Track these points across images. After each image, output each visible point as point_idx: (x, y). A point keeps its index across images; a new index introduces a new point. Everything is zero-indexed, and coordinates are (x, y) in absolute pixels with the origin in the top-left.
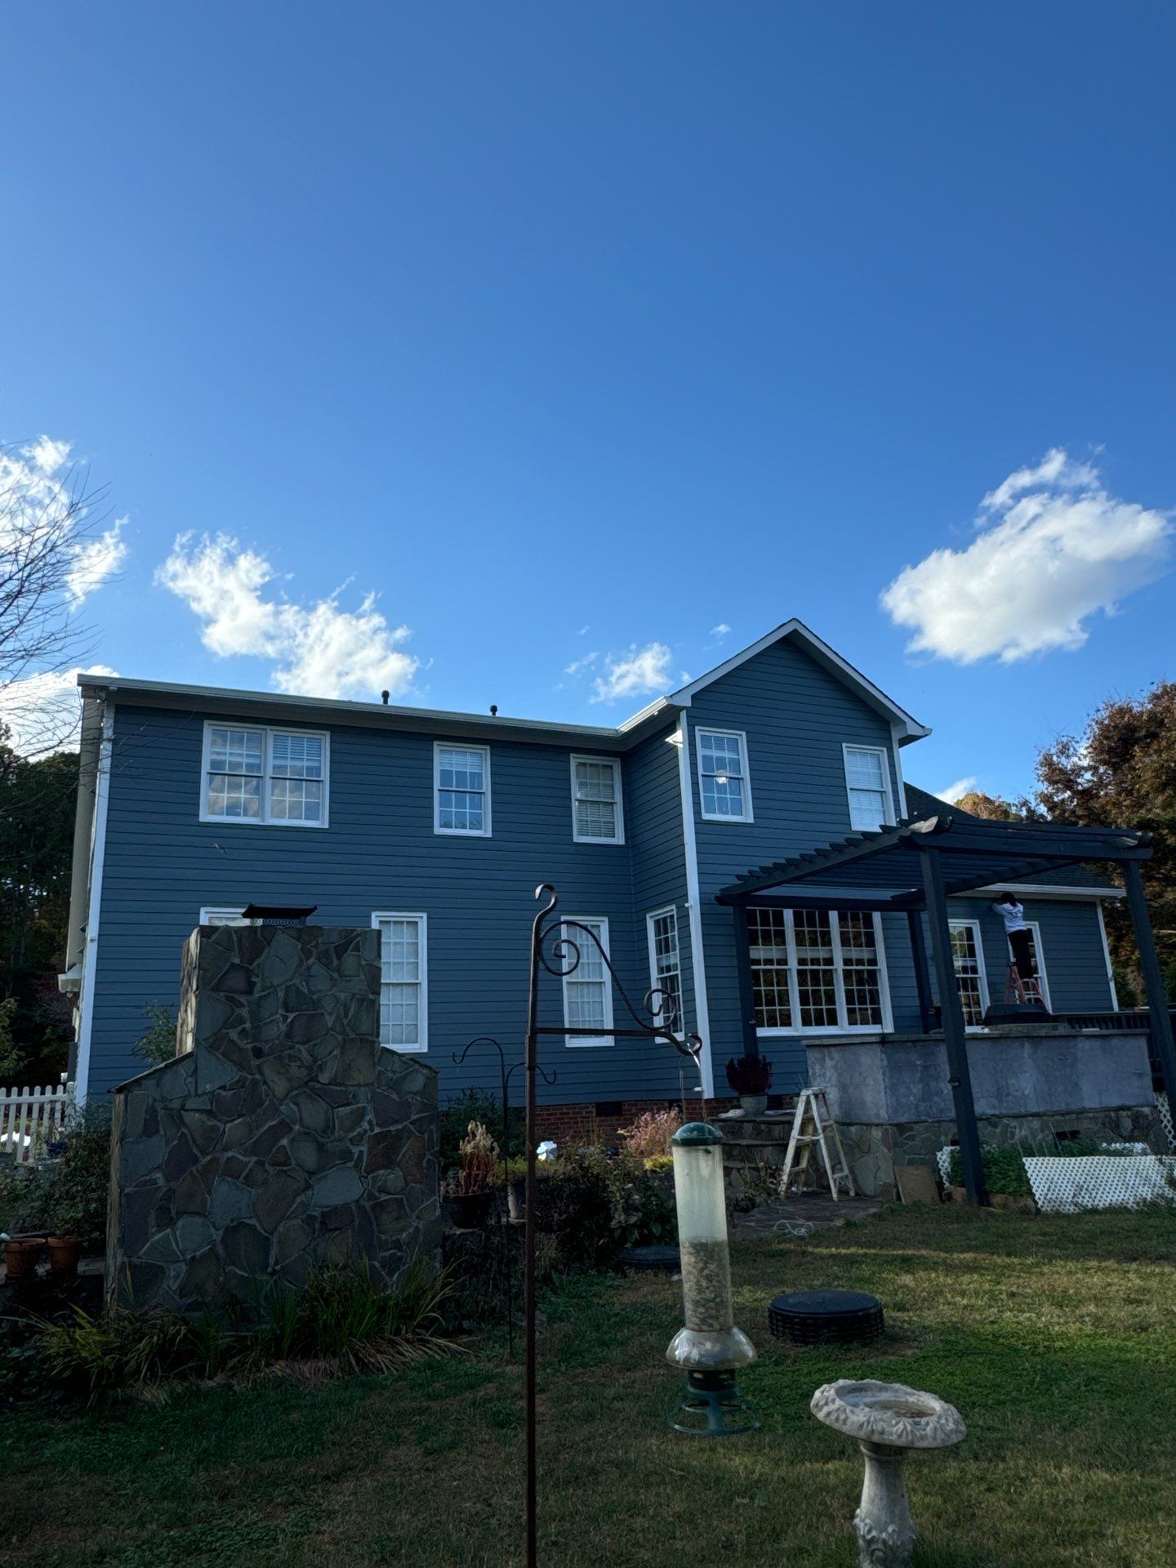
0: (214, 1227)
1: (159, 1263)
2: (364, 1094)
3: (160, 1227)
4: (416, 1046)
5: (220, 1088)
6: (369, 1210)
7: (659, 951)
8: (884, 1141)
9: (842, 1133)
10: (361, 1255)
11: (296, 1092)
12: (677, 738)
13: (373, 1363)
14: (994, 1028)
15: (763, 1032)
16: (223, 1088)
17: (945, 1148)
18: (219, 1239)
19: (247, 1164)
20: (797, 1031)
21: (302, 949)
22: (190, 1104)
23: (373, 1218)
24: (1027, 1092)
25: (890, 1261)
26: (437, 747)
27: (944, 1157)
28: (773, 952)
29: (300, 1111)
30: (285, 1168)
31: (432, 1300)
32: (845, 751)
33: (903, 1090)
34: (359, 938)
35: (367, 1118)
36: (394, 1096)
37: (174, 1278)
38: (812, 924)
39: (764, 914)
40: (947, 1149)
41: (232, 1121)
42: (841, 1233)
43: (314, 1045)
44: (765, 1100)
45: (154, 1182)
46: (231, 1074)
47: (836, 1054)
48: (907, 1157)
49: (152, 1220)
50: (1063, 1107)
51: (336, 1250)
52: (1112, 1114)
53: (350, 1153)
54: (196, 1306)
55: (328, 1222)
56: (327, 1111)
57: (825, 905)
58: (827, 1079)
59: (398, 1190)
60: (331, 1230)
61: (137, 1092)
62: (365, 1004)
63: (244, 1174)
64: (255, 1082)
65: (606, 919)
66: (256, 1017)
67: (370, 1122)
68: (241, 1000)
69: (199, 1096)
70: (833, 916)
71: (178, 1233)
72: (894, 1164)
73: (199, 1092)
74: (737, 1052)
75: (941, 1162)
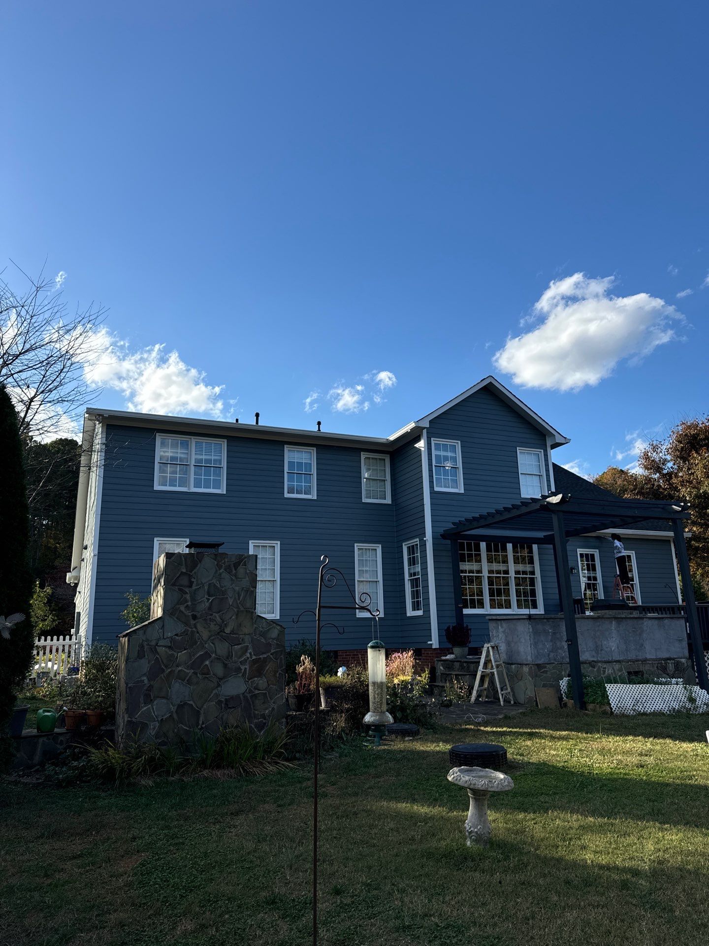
0: (172, 704)
1: (146, 722)
2: (247, 638)
3: (146, 703)
4: (274, 615)
5: (175, 635)
6: (249, 698)
7: (410, 565)
8: (530, 673)
9: (507, 669)
10: (245, 721)
11: (213, 637)
12: (421, 445)
13: (251, 772)
14: (596, 612)
15: (466, 611)
16: (177, 635)
17: (565, 678)
18: (174, 711)
19: (188, 673)
20: (487, 611)
21: (217, 565)
22: (160, 643)
23: (251, 703)
24: (613, 649)
25: (522, 734)
26: (286, 448)
27: (563, 684)
28: (474, 566)
29: (215, 648)
30: (207, 676)
31: (280, 744)
32: (518, 451)
33: (541, 646)
34: (246, 559)
35: (249, 651)
36: (263, 640)
37: (152, 731)
38: (497, 550)
39: (469, 545)
40: (566, 679)
41: (181, 652)
42: (501, 722)
43: (223, 614)
44: (466, 649)
45: (143, 681)
46: (180, 628)
47: (505, 625)
48: (543, 683)
49: (142, 699)
50: (634, 657)
51: (233, 718)
52: (663, 662)
53: (240, 669)
54: (163, 743)
55: (228, 703)
56: (229, 648)
57: (504, 540)
58: (500, 639)
59: (264, 688)
60: (230, 708)
61: (134, 636)
62: (249, 593)
63: (187, 678)
64: (192, 632)
65: (380, 546)
66: (193, 599)
67: (250, 654)
68: (186, 590)
69: (165, 639)
70: (509, 546)
71: (154, 707)
72: (535, 686)
73: (165, 637)
74: (452, 622)
75: (562, 686)
